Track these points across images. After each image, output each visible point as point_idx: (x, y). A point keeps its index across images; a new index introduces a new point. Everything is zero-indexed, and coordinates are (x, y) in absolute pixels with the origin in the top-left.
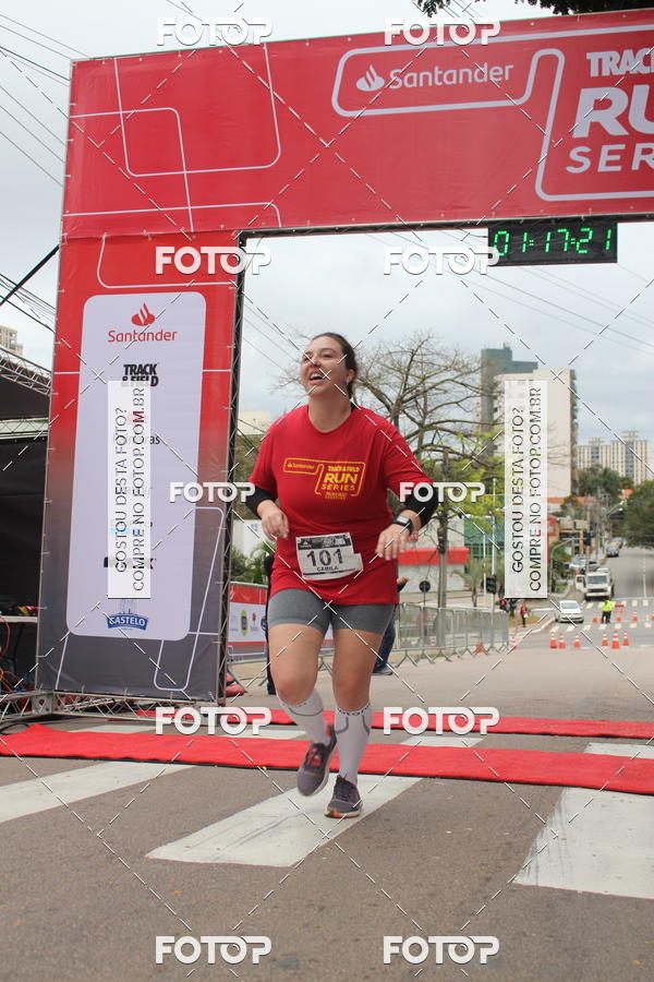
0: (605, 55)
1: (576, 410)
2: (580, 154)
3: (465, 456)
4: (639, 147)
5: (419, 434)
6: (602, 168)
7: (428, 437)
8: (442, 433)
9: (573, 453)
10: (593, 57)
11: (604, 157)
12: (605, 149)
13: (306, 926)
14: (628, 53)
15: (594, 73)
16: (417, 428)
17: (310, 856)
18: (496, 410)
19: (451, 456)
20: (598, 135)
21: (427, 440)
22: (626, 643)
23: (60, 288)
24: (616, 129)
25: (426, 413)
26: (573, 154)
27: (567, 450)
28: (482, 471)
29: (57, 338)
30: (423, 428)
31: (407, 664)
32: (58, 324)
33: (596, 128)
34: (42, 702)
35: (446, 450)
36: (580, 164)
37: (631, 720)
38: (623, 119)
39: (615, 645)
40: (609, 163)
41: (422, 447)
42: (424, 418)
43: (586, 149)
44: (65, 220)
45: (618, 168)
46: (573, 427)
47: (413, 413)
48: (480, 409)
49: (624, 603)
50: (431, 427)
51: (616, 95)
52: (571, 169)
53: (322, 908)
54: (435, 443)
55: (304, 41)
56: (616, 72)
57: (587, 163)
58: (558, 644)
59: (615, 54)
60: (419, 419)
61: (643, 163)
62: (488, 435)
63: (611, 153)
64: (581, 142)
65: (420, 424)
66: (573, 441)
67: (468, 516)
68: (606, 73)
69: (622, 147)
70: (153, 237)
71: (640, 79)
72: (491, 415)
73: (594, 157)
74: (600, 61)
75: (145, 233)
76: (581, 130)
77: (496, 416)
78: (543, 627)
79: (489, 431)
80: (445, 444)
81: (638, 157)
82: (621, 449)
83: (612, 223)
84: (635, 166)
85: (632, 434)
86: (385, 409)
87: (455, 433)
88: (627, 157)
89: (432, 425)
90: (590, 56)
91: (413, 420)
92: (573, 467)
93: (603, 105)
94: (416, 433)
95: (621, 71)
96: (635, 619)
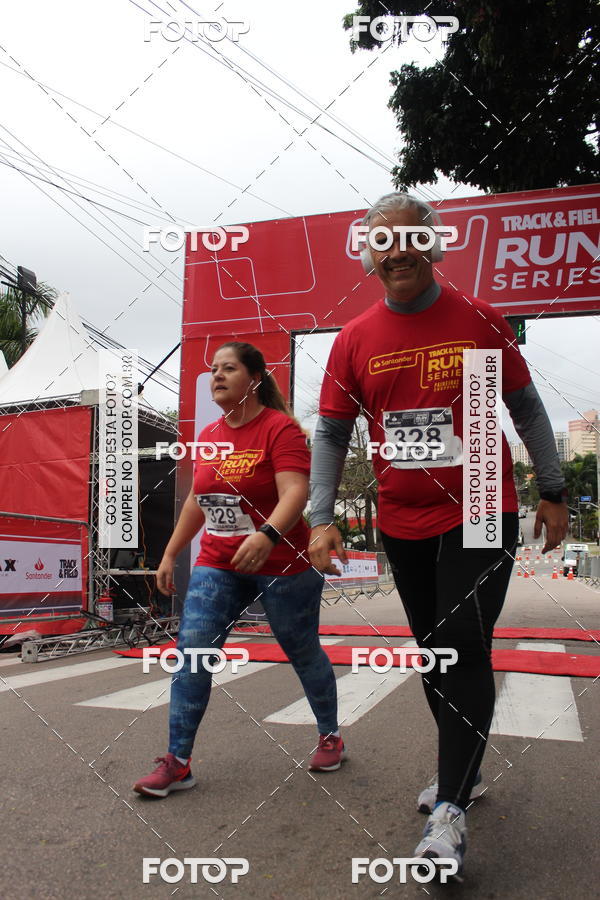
0: (513, 219)
2: (500, 278)
4: (536, 273)
6: (514, 286)
10: (505, 220)
11: (515, 280)
12: (516, 275)
13: (367, 760)
14: (527, 217)
15: (507, 229)
17: (360, 719)
20: (511, 267)
22: (533, 574)
23: (182, 369)
24: (522, 263)
26: (496, 279)
29: (180, 400)
32: (181, 390)
33: (509, 263)
34: (176, 624)
36: (500, 285)
37: (543, 627)
38: (526, 256)
39: (526, 575)
40: (518, 284)
43: (504, 276)
44: (184, 327)
45: (524, 287)
49: (530, 547)
51: (521, 242)
52: (495, 288)
53: (374, 751)
55: (327, 215)
56: (520, 228)
57: (505, 284)
59: (519, 218)
61: (539, 283)
63: (519, 277)
64: (500, 271)
68: (514, 229)
69: (526, 273)
70: (238, 336)
71: (535, 232)
73: (509, 280)
74: (510, 222)
75: (233, 334)
76: (500, 264)
81: (536, 280)
83: (521, 320)
84: (534, 285)
88: (529, 279)
90: (503, 219)
93: (512, 248)
95: (523, 228)
96: (538, 558)
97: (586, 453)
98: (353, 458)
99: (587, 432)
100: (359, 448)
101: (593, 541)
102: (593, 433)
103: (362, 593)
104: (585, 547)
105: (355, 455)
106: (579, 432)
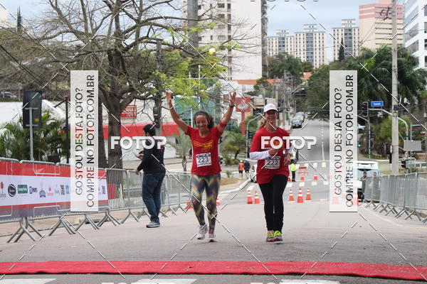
1: (266, 7)
3: (175, 47)
5: (136, 28)
7: (144, 31)
8: (155, 28)
9: (264, 43)
16: (134, 23)
18: (200, 7)
19: (163, 47)
21: (143, 33)
22: (308, 198)
25: (142, 11)
27: (259, 41)
28: (190, 59)
30: (140, 23)
31: (131, 220)
35: (159, 42)
39: (300, 200)
41: (139, 40)
42: (140, 15)
46: (264, 21)
47: (131, 11)
48: (186, 8)
49: (306, 165)
50: (146, 22)
54: (150, 36)
58: (253, 200)
60: (136, 16)
62: (194, 29)
65: (137, 21)
66: (264, 32)
67: (179, 96)
72: (196, 12)
77: (200, 12)
78: (241, 187)
79: (194, 26)
80: (158, 37)
82: (303, 39)
85: (312, 26)
86: (107, 8)
87: (166, 28)
89: (146, 21)
91: (131, 16)
92: (264, 54)
94: (134, 27)
96: (315, 178)
97: (378, 47)
98: (79, 47)
99: (378, 21)
100: (86, 33)
101: (384, 157)
102: (388, 21)
103: (88, 223)
104: (375, 165)
105: (80, 42)
106: (373, 20)
